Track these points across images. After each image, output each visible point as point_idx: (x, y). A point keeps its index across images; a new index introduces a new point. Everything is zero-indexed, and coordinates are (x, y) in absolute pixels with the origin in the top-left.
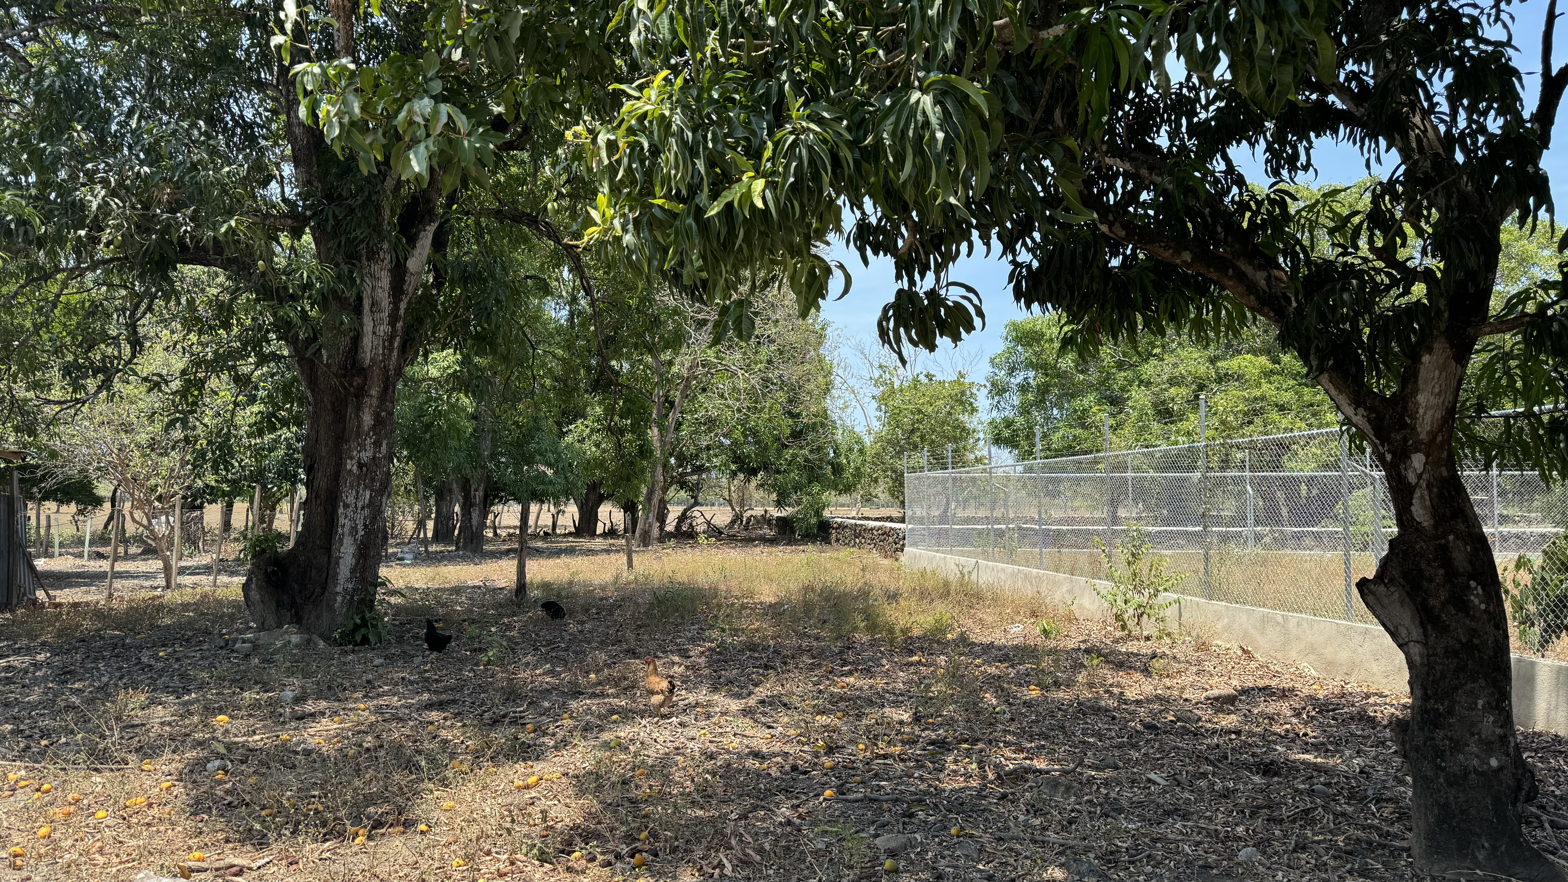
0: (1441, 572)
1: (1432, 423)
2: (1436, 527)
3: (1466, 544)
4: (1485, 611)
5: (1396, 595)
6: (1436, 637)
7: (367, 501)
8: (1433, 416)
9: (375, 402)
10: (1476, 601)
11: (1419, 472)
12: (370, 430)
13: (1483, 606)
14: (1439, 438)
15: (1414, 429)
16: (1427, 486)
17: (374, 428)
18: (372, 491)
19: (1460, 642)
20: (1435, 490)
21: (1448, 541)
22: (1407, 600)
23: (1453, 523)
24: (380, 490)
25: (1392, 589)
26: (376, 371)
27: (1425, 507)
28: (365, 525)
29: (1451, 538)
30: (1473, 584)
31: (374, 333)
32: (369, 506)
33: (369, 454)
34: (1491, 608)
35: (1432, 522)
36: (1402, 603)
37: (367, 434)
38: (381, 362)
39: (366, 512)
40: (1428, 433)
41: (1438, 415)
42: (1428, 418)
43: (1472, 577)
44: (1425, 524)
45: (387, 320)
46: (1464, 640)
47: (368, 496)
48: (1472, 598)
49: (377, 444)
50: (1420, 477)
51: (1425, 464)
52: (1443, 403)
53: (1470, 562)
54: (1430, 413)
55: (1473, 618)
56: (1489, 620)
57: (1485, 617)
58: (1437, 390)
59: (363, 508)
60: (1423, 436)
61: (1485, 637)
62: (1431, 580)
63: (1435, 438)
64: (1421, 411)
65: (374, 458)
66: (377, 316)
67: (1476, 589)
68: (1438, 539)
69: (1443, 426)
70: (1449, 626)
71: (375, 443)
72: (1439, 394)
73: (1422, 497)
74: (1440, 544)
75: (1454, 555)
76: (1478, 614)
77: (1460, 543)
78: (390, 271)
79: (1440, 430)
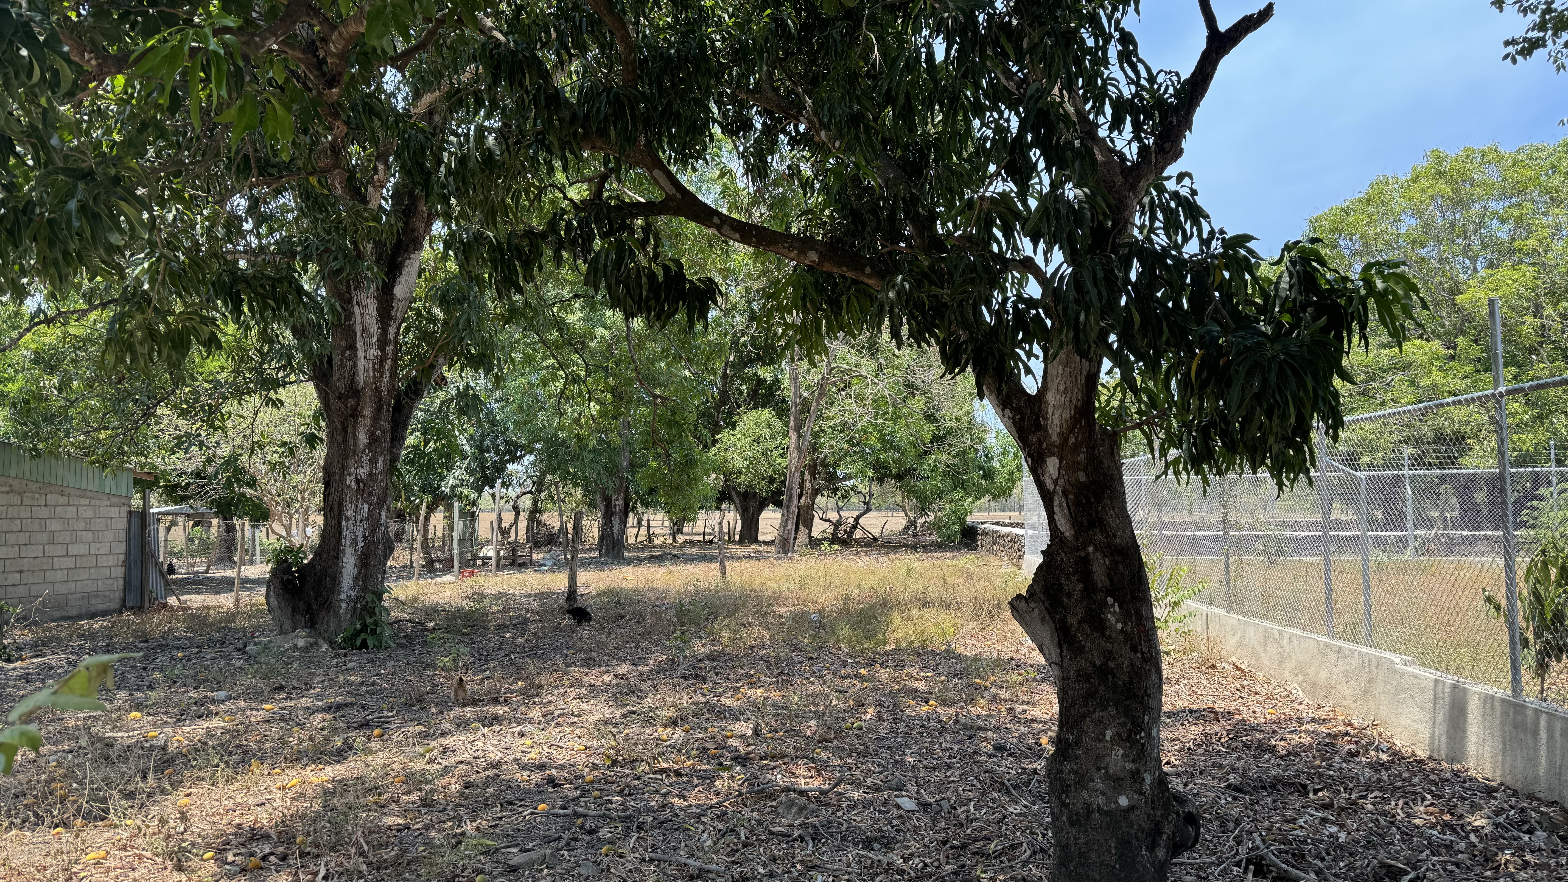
0: (1080, 586)
1: (1061, 424)
2: (1076, 536)
3: (1105, 556)
4: (1122, 631)
5: (1037, 611)
6: (1071, 659)
7: (365, 514)
8: (1061, 415)
9: (369, 421)
10: (1113, 620)
11: (1055, 476)
12: (365, 447)
13: (1119, 626)
14: (1072, 440)
15: (1046, 431)
16: (1063, 492)
17: (369, 446)
18: (370, 504)
19: (1094, 665)
20: (1071, 497)
21: (1088, 554)
22: (1047, 617)
23: (1091, 532)
24: (378, 503)
25: (1033, 605)
26: (368, 392)
27: (1064, 515)
28: (364, 536)
29: (1091, 549)
30: (1110, 600)
31: (365, 357)
32: (367, 519)
33: (366, 470)
34: (1129, 628)
35: (1072, 531)
36: (1043, 620)
37: (363, 452)
38: (372, 384)
39: (365, 524)
40: (1059, 435)
41: (1067, 415)
42: (1057, 420)
43: (1109, 593)
44: (1067, 534)
45: (375, 345)
46: (1098, 663)
47: (366, 510)
48: (1109, 616)
49: (373, 461)
50: (1056, 482)
51: (1059, 468)
52: (1070, 401)
53: (1108, 575)
54: (1058, 413)
55: (1109, 639)
56: (1126, 642)
57: (1121, 638)
58: (1062, 388)
59: (362, 521)
60: (1054, 438)
61: (1121, 660)
62: (1069, 595)
63: (1066, 440)
64: (1050, 411)
65: (371, 474)
66: (367, 341)
67: (1113, 606)
68: (1078, 550)
69: (1074, 427)
70: (1084, 647)
71: (371, 460)
72: (1065, 392)
73: (1060, 504)
74: (1080, 556)
75: (1094, 569)
76: (1114, 635)
77: (1099, 555)
78: (377, 298)
79: (1071, 431)
